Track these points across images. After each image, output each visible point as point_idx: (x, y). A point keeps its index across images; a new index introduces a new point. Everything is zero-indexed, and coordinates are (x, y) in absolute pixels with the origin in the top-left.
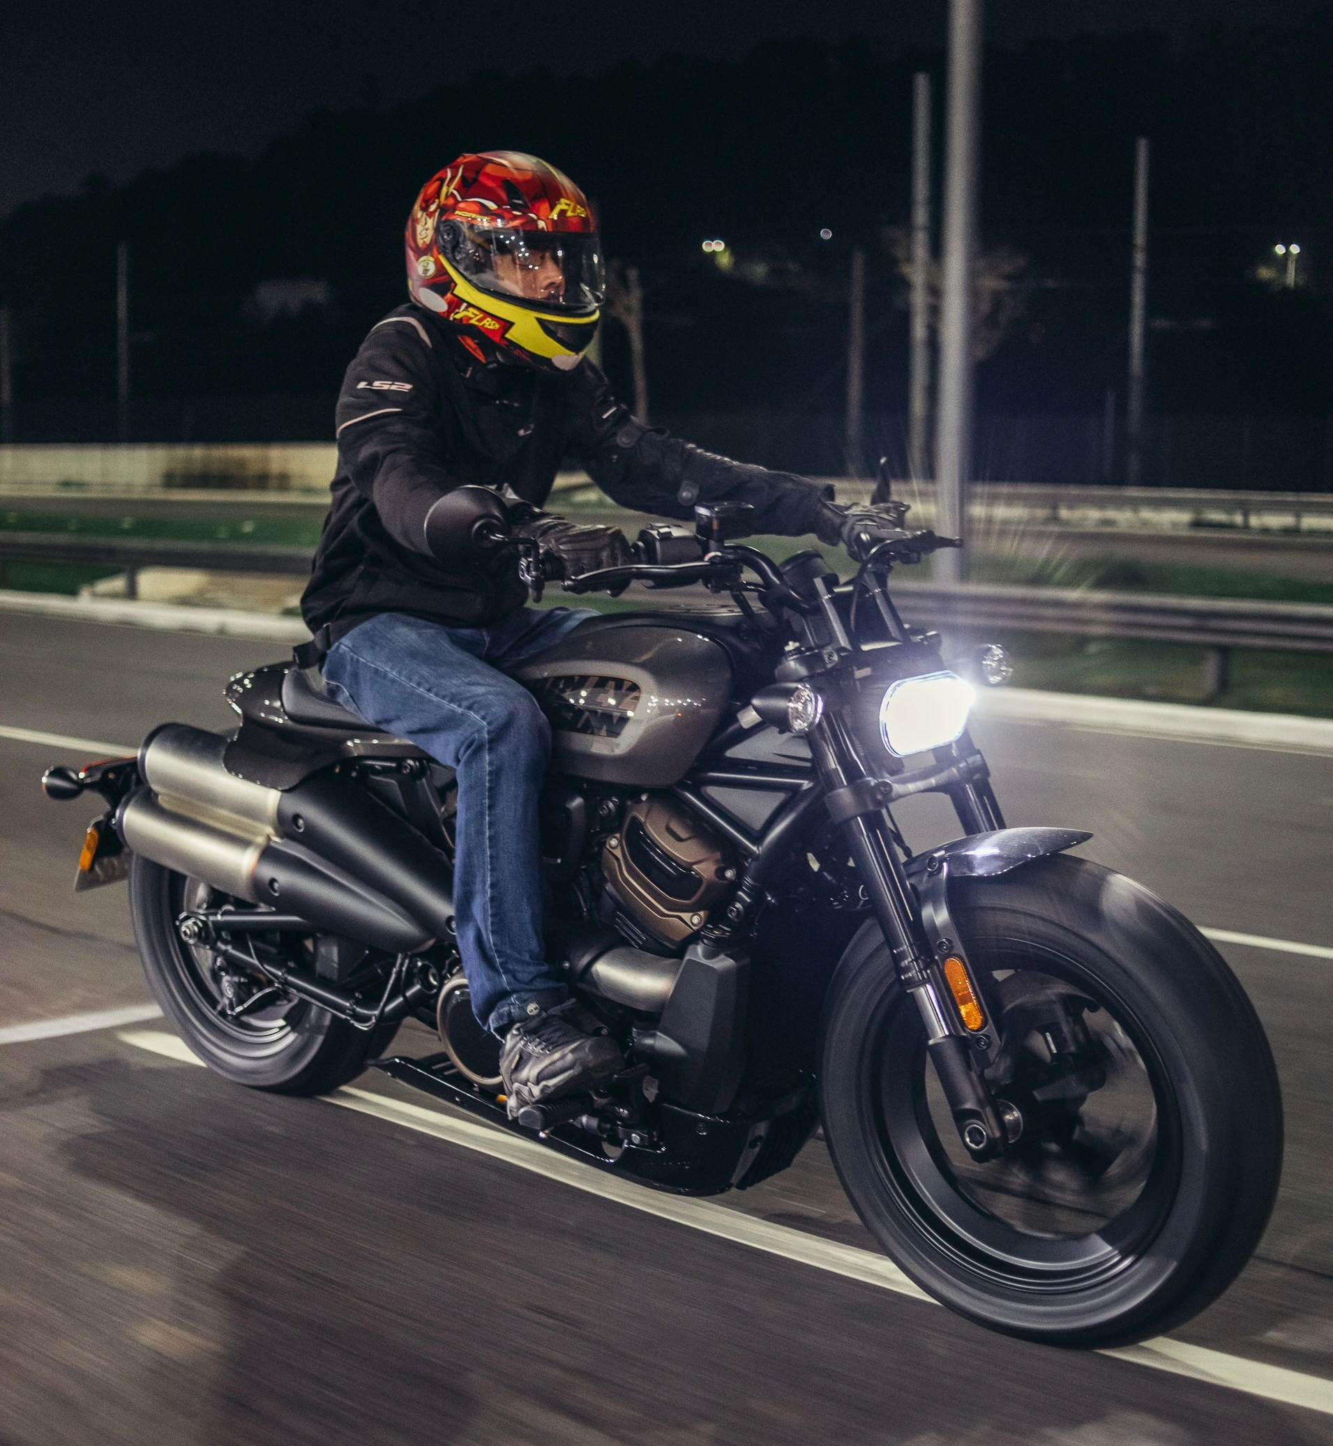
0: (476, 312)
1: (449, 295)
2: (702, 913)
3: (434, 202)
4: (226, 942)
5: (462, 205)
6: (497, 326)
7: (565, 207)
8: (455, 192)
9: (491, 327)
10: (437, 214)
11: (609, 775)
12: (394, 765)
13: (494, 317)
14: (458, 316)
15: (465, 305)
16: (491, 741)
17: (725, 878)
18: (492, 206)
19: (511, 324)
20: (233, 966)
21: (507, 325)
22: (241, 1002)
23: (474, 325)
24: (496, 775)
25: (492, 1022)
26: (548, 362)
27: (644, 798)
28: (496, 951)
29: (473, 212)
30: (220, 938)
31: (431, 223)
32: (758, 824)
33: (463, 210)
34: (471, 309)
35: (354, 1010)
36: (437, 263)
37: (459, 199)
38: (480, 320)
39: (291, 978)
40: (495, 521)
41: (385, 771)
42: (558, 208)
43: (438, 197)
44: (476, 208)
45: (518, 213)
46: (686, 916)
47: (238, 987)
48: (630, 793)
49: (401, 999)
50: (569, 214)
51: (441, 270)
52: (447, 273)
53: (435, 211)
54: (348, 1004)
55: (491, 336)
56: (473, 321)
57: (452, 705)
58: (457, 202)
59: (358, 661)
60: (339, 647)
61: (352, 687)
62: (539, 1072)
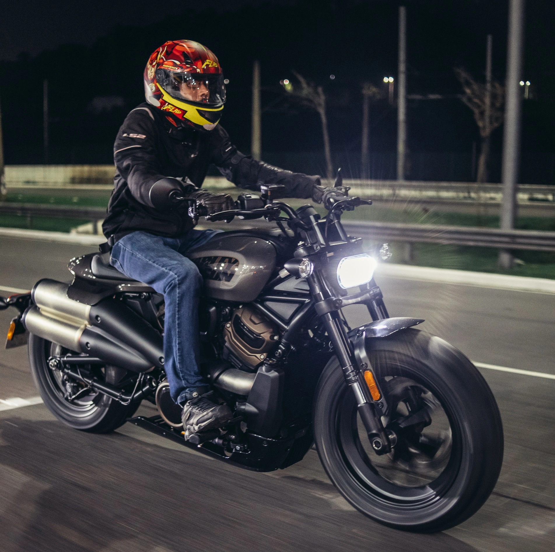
0: (172, 107)
1: (161, 100)
2: (265, 354)
3: (155, 61)
4: (68, 369)
5: (166, 63)
6: (180, 112)
7: (209, 63)
8: (163, 57)
9: (178, 113)
10: (156, 66)
11: (227, 297)
12: (138, 295)
13: (179, 109)
14: (164, 108)
15: (167, 104)
16: (179, 284)
17: (274, 340)
18: (178, 63)
19: (186, 112)
20: (71, 379)
21: (184, 112)
22: (74, 394)
23: (171, 112)
24: (181, 298)
25: (179, 400)
26: (201, 127)
27: (241, 307)
28: (180, 371)
29: (170, 65)
30: (65, 367)
31: (153, 70)
32: (288, 317)
34: (170, 106)
35: (121, 397)
36: (156, 86)
38: (173, 110)
39: (95, 384)
40: (179, 192)
41: (134, 298)
42: (206, 64)
43: (156, 59)
44: (172, 64)
45: (189, 66)
46: (258, 355)
47: (73, 388)
48: (235, 305)
49: (141, 392)
50: (210, 66)
51: (157, 89)
52: (160, 91)
54: (119, 395)
55: (178, 117)
56: (170, 110)
57: (163, 268)
58: (164, 61)
59: (125, 249)
60: (118, 244)
61: (122, 261)
62: (198, 420)
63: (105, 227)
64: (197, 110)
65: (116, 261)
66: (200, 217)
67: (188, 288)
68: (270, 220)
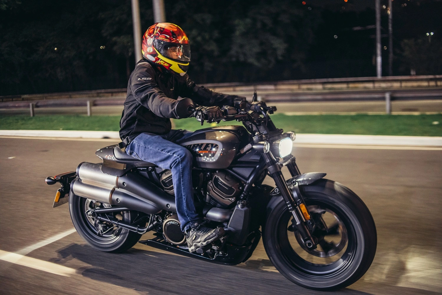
0: (163, 62)
1: (156, 57)
2: (234, 198)
3: (152, 34)
4: (100, 216)
5: (160, 36)
6: (168, 65)
7: (184, 38)
8: (158, 33)
9: (166, 65)
10: (154, 37)
11: (208, 167)
12: (146, 169)
13: (167, 63)
14: (158, 62)
15: (160, 60)
16: (181, 161)
17: (240, 189)
18: (168, 37)
19: (171, 65)
20: (101, 222)
21: (170, 65)
22: (104, 231)
23: (162, 65)
24: (184, 169)
25: (185, 229)
26: (179, 74)
27: (217, 172)
28: (186, 211)
29: (164, 38)
30: (98, 216)
31: (152, 40)
32: (247, 176)
33: (161, 37)
34: (162, 61)
35: (138, 230)
36: (153, 49)
37: (160, 34)
38: (164, 64)
39: (119, 223)
40: (192, 106)
41: (143, 170)
42: (183, 38)
43: (154, 33)
44: (164, 37)
45: (175, 39)
46: (230, 199)
47: (104, 227)
48: (213, 171)
49: (152, 225)
50: (185, 39)
51: (154, 51)
52: (156, 52)
53: (153, 37)
54: (136, 228)
55: (166, 68)
56: (161, 64)
57: (169, 153)
58: (159, 35)
59: (140, 145)
60: (133, 142)
61: (137, 152)
62: (205, 239)
63: (121, 133)
64: (178, 65)
65: (133, 152)
66: (204, 121)
67: (187, 163)
68: (239, 121)
